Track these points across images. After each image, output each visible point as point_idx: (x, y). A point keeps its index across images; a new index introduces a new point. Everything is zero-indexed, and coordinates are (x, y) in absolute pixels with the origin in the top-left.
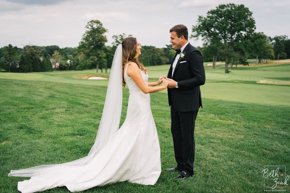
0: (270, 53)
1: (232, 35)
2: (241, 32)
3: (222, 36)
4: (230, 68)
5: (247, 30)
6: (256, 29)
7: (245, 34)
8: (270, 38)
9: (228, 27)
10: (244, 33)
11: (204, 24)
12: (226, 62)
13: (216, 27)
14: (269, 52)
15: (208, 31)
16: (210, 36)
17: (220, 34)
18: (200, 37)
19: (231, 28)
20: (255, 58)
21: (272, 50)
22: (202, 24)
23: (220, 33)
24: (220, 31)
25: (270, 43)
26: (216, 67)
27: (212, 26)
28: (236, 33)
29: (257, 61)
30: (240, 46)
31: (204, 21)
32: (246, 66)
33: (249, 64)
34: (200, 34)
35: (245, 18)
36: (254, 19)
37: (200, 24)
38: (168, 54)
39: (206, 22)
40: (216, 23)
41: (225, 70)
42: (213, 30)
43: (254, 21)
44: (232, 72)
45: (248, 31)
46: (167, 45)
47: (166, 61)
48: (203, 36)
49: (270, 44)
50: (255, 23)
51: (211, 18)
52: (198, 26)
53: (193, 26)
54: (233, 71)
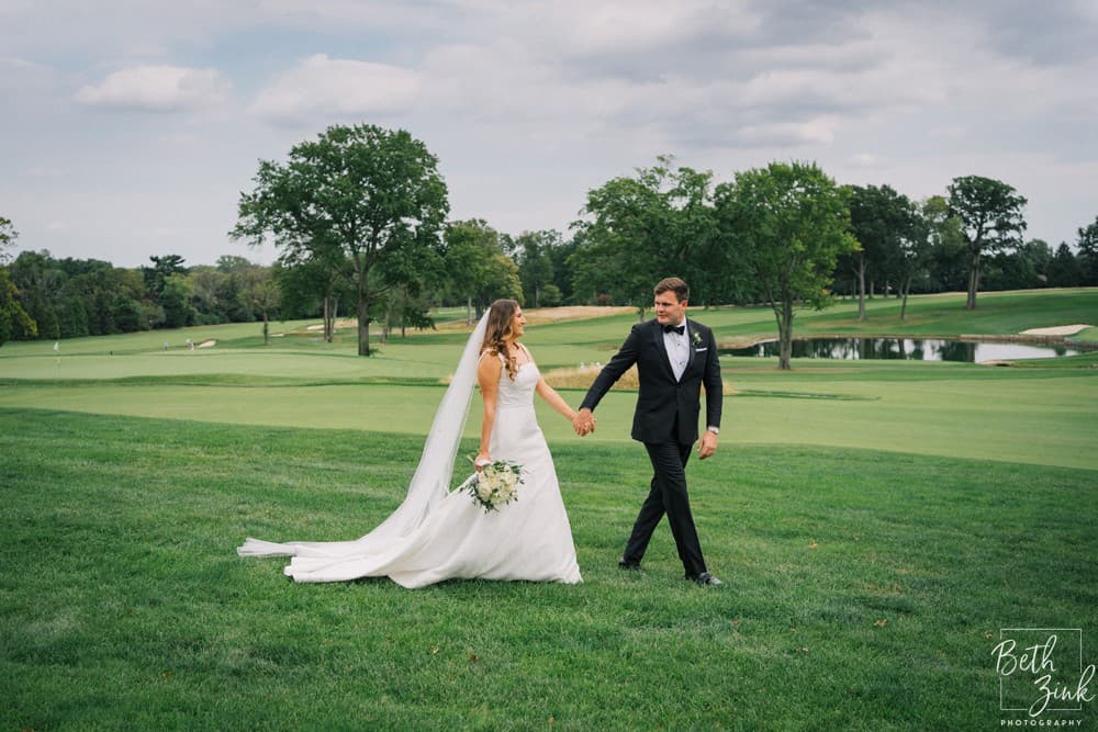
0: (508, 288)
1: (377, 231)
2: (405, 220)
3: (344, 232)
4: (384, 339)
5: (425, 213)
6: (450, 213)
7: (417, 228)
8: (507, 238)
9: (361, 202)
10: (413, 223)
11: (280, 190)
12: (362, 318)
13: (322, 203)
14: (506, 285)
15: (296, 213)
16: (302, 230)
17: (336, 226)
18: (269, 234)
19: (372, 204)
20: (464, 303)
21: (514, 278)
22: (273, 190)
23: (337, 220)
24: (334, 216)
25: (507, 255)
26: (336, 336)
27: (309, 199)
28: (390, 224)
29: (469, 313)
30: (401, 267)
31: (280, 178)
32: (428, 331)
33: (437, 325)
34: (268, 222)
35: (415, 175)
36: (441, 180)
37: (267, 190)
38: (161, 289)
39: (286, 183)
40: (323, 187)
41: (357, 345)
42: (312, 210)
43: (443, 184)
44: (381, 353)
45: (427, 216)
46: (153, 259)
47: (155, 317)
48: (277, 230)
49: (507, 260)
50: (447, 193)
51: (305, 169)
52: (260, 195)
53: (243, 194)
54: (386, 350)
